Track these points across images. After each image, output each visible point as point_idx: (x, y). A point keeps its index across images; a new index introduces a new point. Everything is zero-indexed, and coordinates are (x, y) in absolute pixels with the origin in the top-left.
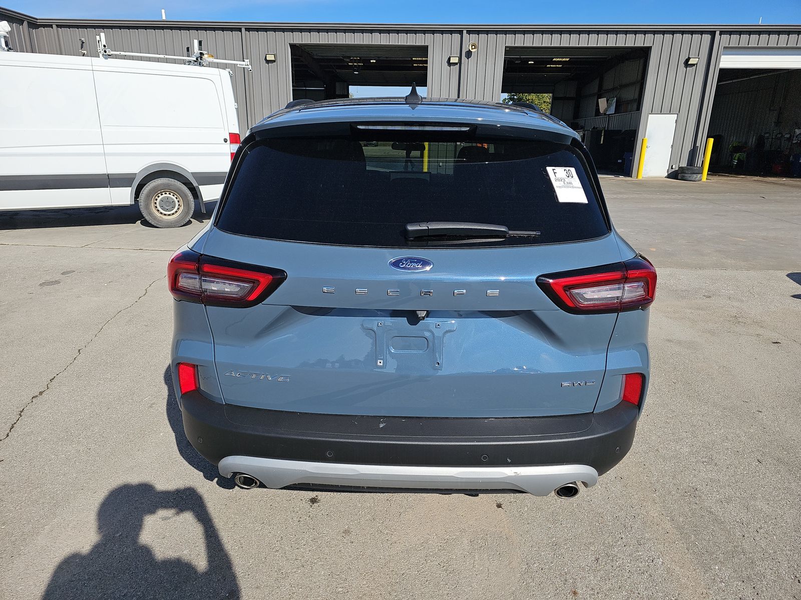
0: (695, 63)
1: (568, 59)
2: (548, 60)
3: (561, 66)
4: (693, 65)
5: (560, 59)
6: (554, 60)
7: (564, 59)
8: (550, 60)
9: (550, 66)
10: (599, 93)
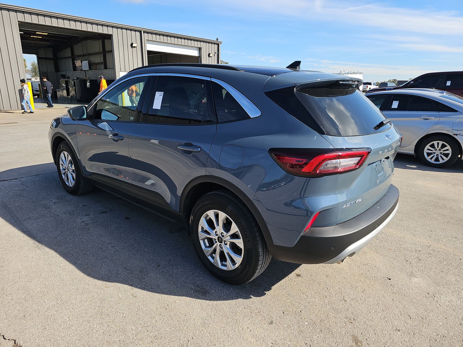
0: (136, 46)
1: (47, 34)
2: (32, 32)
3: (41, 37)
4: (135, 47)
5: (41, 33)
6: (37, 33)
7: (44, 34)
8: (34, 32)
9: (33, 36)
10: (73, 57)
